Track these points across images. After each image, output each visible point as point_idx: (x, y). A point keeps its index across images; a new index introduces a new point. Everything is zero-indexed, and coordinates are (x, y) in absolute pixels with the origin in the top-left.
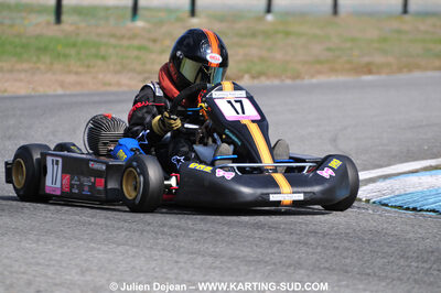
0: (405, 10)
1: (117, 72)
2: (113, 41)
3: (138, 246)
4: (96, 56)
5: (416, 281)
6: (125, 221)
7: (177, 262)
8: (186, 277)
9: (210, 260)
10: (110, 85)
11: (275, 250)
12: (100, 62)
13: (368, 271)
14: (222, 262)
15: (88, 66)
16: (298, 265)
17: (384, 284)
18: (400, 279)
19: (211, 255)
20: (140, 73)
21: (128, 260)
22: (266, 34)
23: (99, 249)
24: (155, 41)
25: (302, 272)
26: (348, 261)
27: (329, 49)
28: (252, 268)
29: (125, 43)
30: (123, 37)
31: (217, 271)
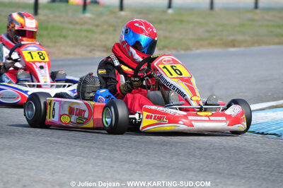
0: (256, 7)
1: (73, 46)
2: (71, 26)
3: (87, 157)
4: (60, 36)
5: (264, 179)
6: (79, 141)
7: (112, 167)
8: (118, 177)
9: (133, 165)
10: (69, 54)
11: (174, 159)
12: (62, 40)
13: (234, 173)
14: (141, 167)
15: (55, 42)
16: (189, 169)
17: (243, 181)
18: (254, 178)
19: (133, 163)
20: (88, 46)
21: (81, 166)
22: (168, 22)
23: (62, 159)
24: (97, 26)
25: (192, 173)
26: (221, 166)
27: (208, 31)
28: (160, 171)
29: (78, 27)
30: (77, 24)
31: (138, 173)
